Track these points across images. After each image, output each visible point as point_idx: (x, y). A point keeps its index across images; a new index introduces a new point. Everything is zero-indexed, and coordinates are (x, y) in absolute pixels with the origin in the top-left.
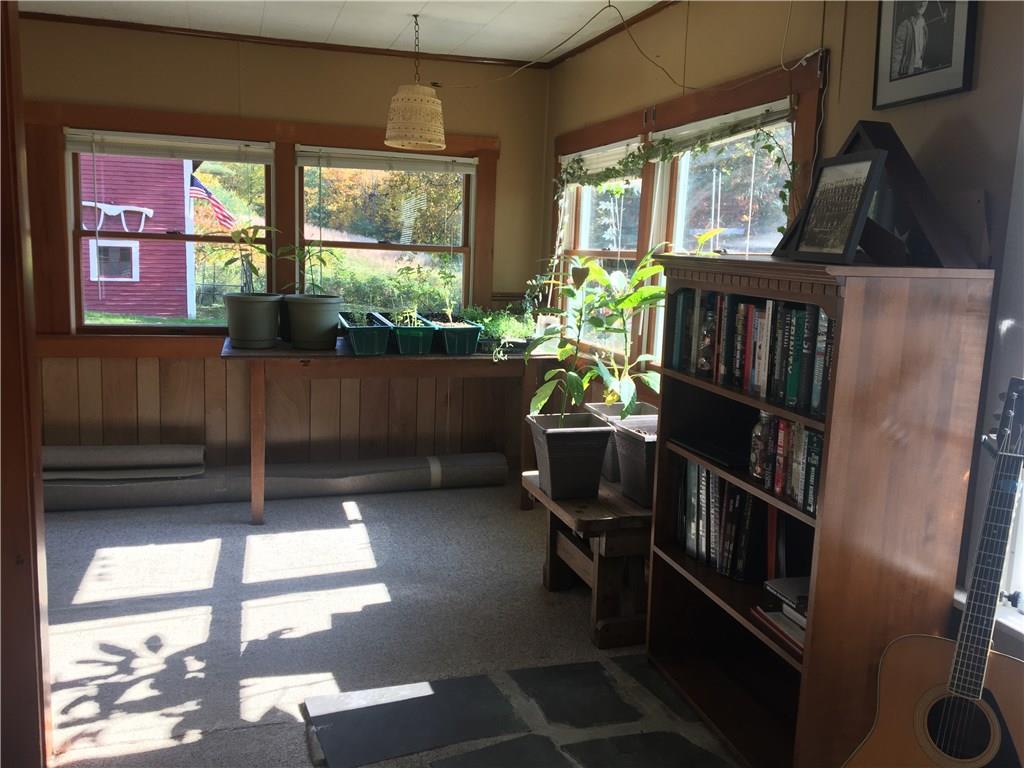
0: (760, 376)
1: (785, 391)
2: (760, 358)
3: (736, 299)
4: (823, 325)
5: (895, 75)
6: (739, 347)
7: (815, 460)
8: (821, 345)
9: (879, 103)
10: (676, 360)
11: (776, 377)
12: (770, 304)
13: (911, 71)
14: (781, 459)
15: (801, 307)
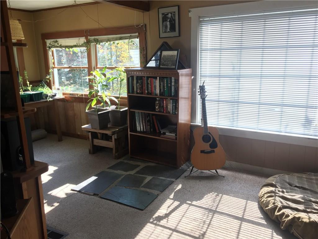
0: (158, 91)
1: (165, 93)
2: (157, 88)
3: (148, 78)
4: (173, 80)
5: (164, 32)
6: (150, 87)
7: (174, 104)
8: (173, 84)
9: (160, 37)
10: (130, 91)
11: (162, 91)
12: (158, 78)
13: (167, 32)
14: (165, 106)
15: (166, 78)
